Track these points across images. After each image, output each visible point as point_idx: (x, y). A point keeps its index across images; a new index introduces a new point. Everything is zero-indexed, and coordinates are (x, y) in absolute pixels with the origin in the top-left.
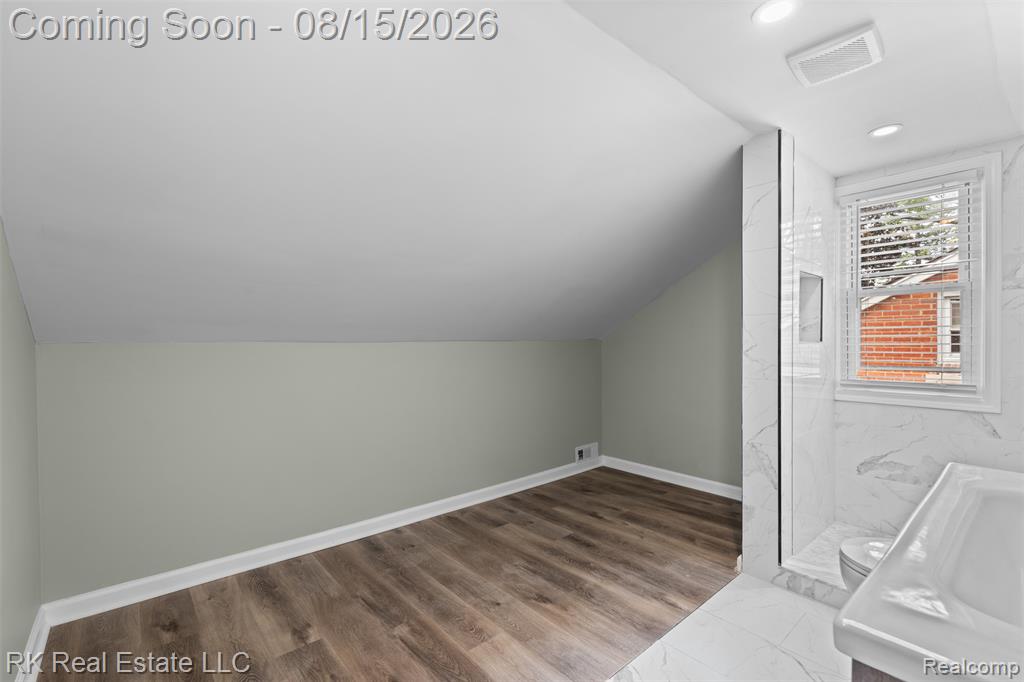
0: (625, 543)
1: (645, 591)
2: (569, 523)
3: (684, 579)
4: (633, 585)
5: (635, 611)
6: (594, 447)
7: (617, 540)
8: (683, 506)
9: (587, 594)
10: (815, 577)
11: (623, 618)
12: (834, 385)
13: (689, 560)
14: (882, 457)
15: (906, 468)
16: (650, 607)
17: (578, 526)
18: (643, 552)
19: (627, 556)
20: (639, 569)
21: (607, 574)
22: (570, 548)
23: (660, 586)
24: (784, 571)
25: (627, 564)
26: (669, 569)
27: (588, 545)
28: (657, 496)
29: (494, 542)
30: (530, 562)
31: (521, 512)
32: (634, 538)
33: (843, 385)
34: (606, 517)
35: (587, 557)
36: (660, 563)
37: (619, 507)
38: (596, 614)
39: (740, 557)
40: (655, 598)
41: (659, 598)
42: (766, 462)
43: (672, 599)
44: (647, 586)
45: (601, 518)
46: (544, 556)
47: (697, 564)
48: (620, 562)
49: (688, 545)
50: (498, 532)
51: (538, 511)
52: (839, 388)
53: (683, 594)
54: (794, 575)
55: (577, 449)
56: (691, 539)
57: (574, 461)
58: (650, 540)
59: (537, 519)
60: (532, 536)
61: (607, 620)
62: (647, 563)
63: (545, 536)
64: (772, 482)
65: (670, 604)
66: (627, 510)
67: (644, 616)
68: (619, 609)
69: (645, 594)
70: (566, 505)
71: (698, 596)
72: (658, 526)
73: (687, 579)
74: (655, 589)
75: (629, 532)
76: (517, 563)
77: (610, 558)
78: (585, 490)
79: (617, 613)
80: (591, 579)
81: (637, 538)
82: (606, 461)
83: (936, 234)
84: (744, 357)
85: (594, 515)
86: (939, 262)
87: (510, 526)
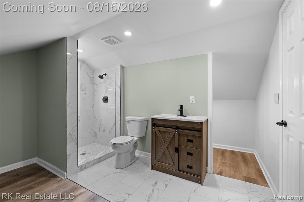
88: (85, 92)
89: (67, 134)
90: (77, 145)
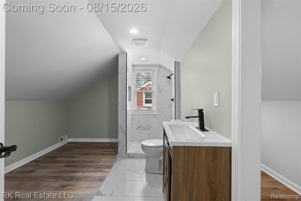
0: (86, 161)
1: (96, 171)
2: (64, 162)
3: (105, 164)
4: (93, 171)
5: (95, 177)
6: (66, 136)
7: (83, 161)
8: (98, 147)
9: (79, 179)
10: (133, 153)
11: (93, 180)
12: (132, 111)
13: (105, 159)
14: (140, 126)
15: (145, 127)
16: (99, 174)
17: (68, 162)
18: (92, 162)
19: (88, 165)
20: (93, 167)
21: (83, 172)
22: (67, 169)
23: (100, 168)
24: (127, 154)
25: (88, 166)
26: (100, 164)
27: (74, 166)
28: (91, 146)
29: (34, 178)
30: (54, 178)
31: (41, 165)
32: (87, 159)
33: (134, 111)
34: (76, 156)
35: (75, 169)
36: (98, 163)
37: (80, 152)
38: (84, 183)
39: (117, 154)
40: (100, 172)
41: (101, 171)
42: (123, 130)
43: (104, 170)
44: (96, 170)
45: (75, 157)
46: (59, 174)
47: (107, 160)
48: (86, 167)
49: (104, 156)
50: (34, 174)
51: (49, 162)
52: (133, 112)
53: (106, 168)
54: (129, 154)
55: (60, 138)
56: (104, 154)
57: (59, 142)
58: (93, 158)
59: (50, 165)
60: (50, 170)
61: (89, 183)
62: (94, 164)
63: (56, 169)
64: (125, 134)
65: (104, 171)
66: (83, 152)
67: (98, 177)
68: (91, 178)
69: (97, 172)
70: (60, 157)
71: (110, 167)
72: (94, 154)
73: (106, 164)
74: (99, 170)
75: (86, 158)
76: (48, 181)
77: (83, 167)
78: (65, 151)
79: (91, 180)
80: (78, 174)
81: (89, 159)
82: (70, 140)
83: (140, 79)
84: (119, 105)
85: (72, 157)
86: (142, 86)
87: (39, 170)
88: (162, 93)
89: (119, 126)
90: (126, 136)
